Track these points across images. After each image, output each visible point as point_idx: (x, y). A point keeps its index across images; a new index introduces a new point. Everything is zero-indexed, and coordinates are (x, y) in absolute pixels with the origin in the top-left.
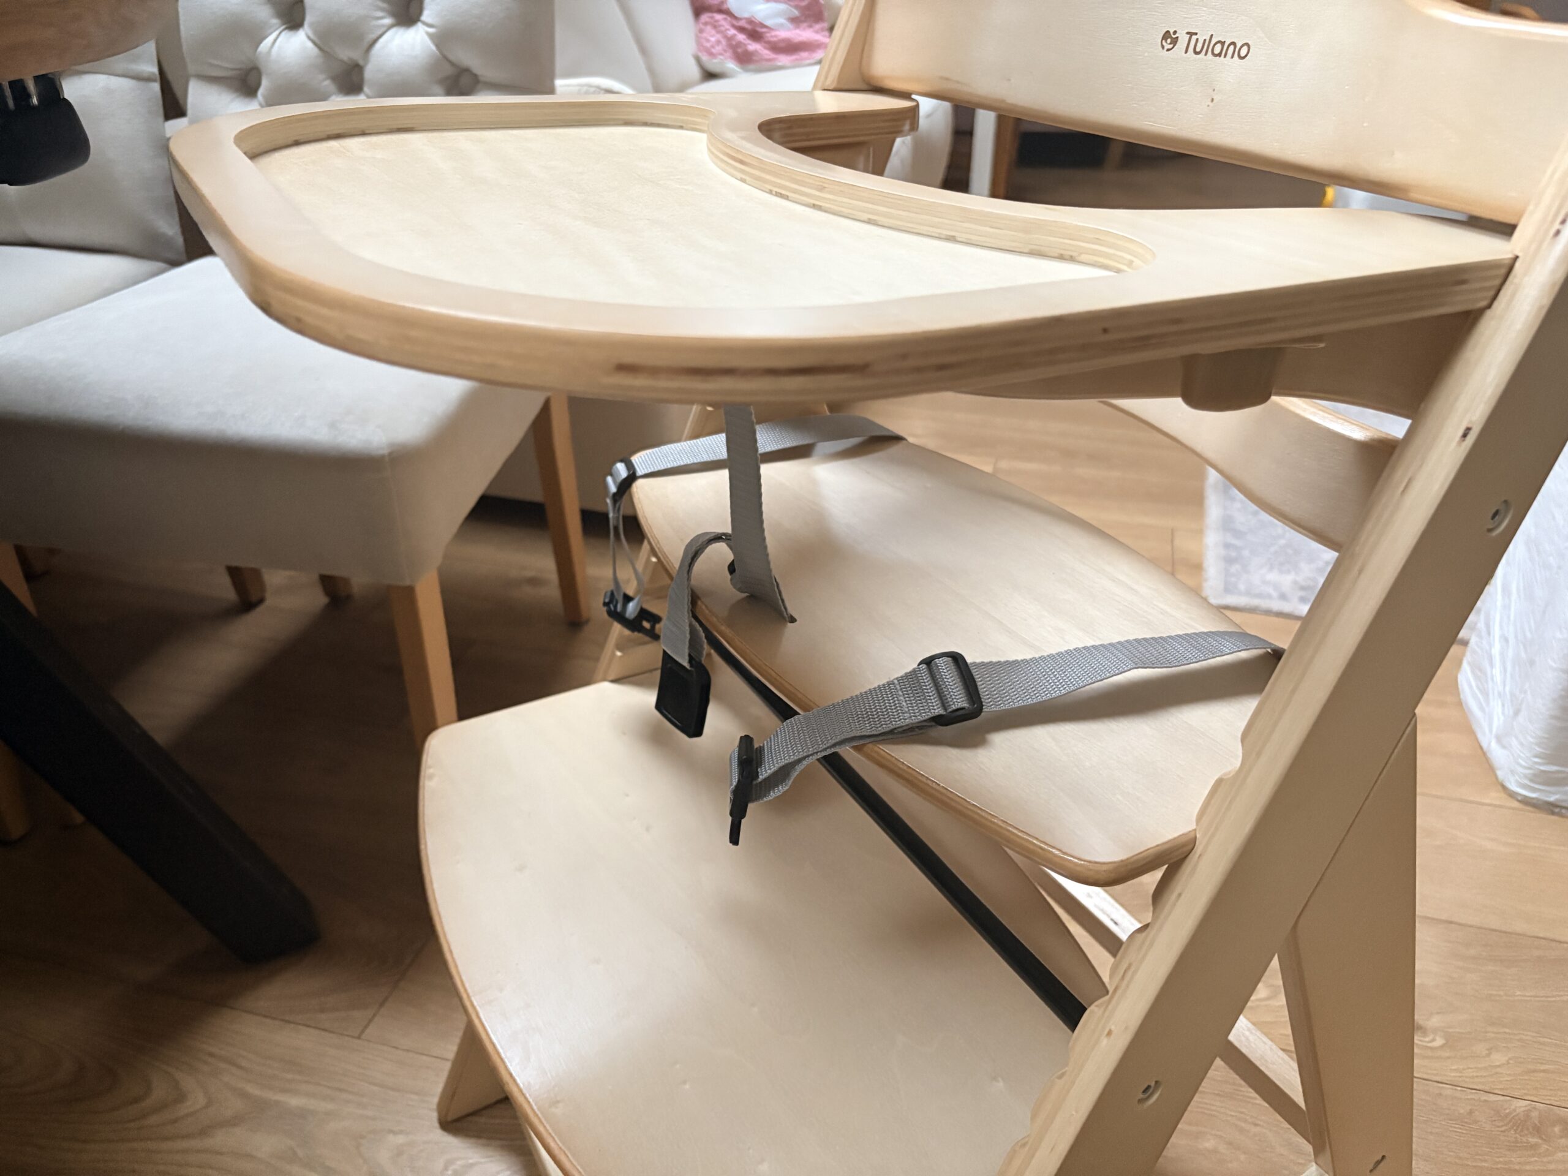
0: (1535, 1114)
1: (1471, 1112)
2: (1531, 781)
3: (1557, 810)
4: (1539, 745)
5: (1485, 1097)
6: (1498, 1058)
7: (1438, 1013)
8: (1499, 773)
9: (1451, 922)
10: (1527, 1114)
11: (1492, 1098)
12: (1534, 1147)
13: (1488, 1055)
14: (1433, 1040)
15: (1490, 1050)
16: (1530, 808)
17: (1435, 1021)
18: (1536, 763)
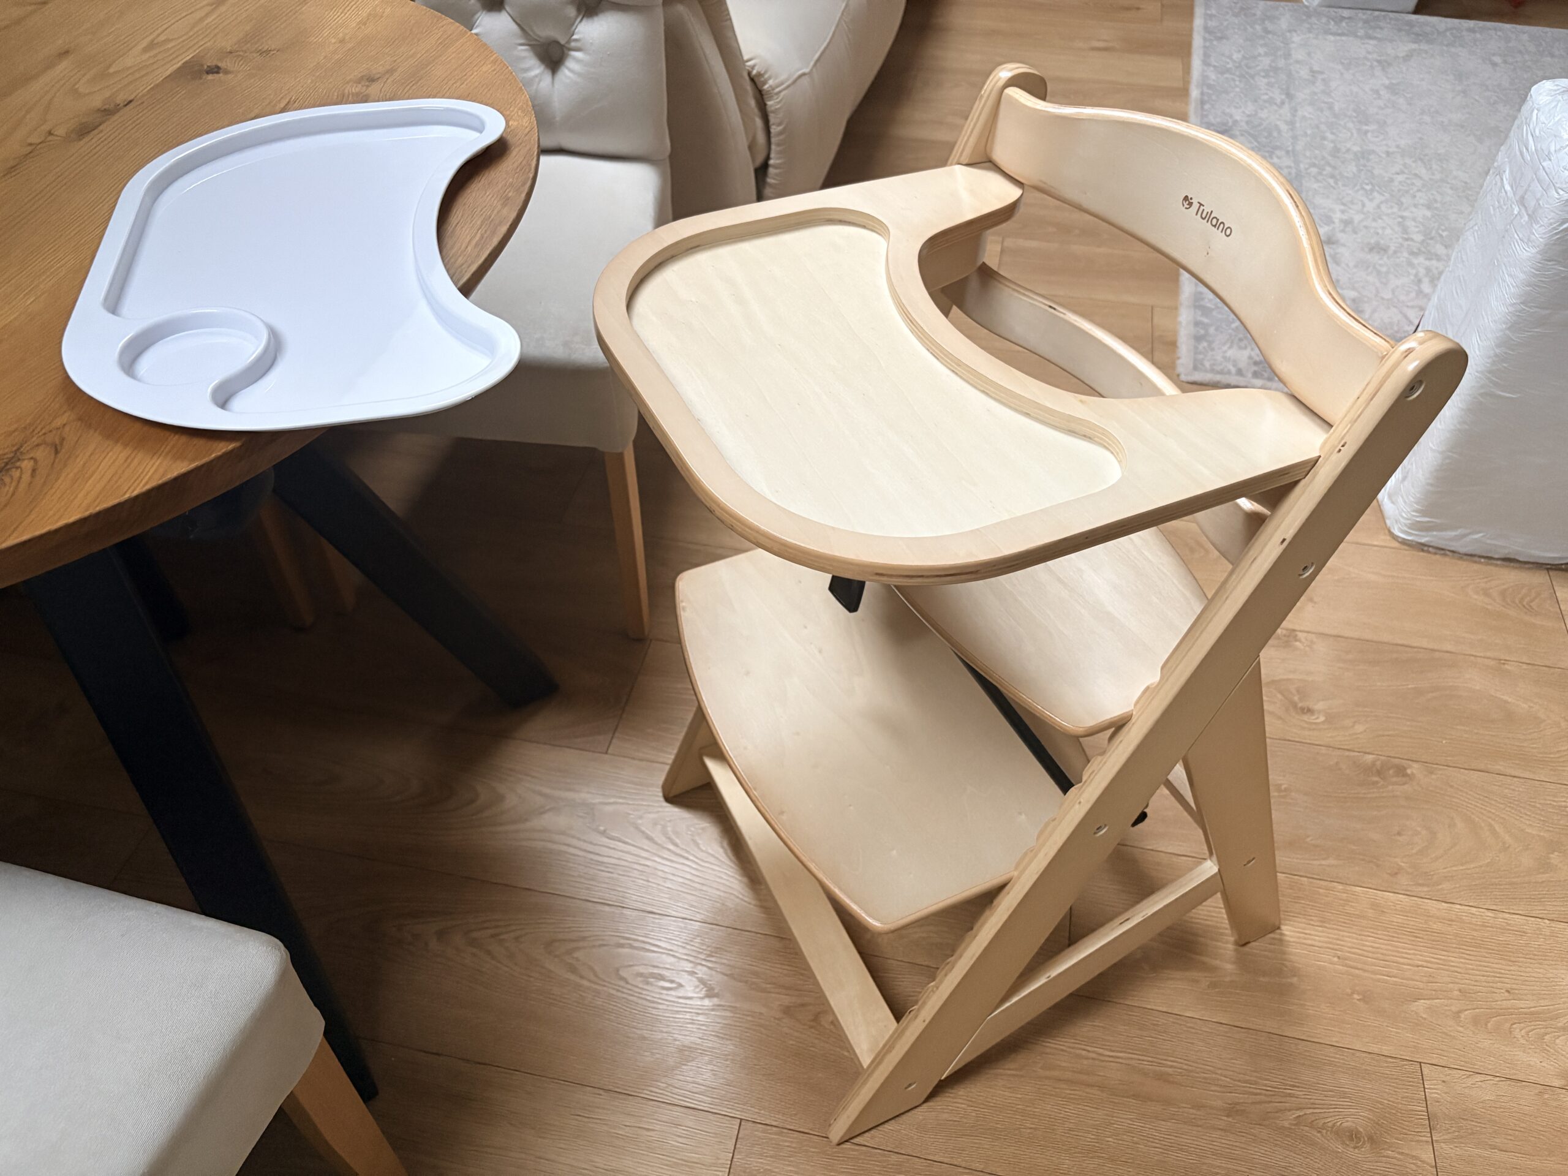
0: (1378, 763)
1: (1337, 763)
2: (1409, 528)
3: (1426, 548)
4: (1417, 503)
5: (1347, 753)
6: (1359, 728)
7: (1323, 700)
8: (1388, 522)
9: (1339, 636)
10: (1374, 763)
11: (1352, 754)
12: (1375, 783)
13: (1353, 726)
14: (1317, 718)
15: (1355, 723)
16: (1406, 547)
17: (1320, 706)
18: (1414, 516)
